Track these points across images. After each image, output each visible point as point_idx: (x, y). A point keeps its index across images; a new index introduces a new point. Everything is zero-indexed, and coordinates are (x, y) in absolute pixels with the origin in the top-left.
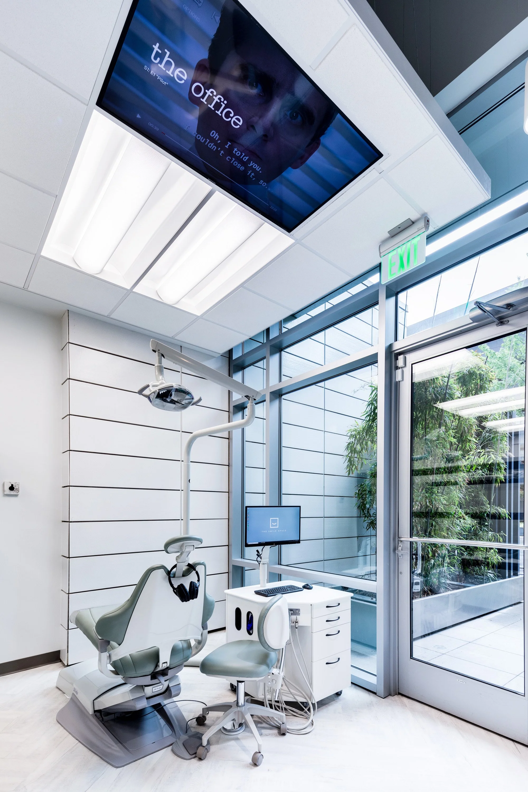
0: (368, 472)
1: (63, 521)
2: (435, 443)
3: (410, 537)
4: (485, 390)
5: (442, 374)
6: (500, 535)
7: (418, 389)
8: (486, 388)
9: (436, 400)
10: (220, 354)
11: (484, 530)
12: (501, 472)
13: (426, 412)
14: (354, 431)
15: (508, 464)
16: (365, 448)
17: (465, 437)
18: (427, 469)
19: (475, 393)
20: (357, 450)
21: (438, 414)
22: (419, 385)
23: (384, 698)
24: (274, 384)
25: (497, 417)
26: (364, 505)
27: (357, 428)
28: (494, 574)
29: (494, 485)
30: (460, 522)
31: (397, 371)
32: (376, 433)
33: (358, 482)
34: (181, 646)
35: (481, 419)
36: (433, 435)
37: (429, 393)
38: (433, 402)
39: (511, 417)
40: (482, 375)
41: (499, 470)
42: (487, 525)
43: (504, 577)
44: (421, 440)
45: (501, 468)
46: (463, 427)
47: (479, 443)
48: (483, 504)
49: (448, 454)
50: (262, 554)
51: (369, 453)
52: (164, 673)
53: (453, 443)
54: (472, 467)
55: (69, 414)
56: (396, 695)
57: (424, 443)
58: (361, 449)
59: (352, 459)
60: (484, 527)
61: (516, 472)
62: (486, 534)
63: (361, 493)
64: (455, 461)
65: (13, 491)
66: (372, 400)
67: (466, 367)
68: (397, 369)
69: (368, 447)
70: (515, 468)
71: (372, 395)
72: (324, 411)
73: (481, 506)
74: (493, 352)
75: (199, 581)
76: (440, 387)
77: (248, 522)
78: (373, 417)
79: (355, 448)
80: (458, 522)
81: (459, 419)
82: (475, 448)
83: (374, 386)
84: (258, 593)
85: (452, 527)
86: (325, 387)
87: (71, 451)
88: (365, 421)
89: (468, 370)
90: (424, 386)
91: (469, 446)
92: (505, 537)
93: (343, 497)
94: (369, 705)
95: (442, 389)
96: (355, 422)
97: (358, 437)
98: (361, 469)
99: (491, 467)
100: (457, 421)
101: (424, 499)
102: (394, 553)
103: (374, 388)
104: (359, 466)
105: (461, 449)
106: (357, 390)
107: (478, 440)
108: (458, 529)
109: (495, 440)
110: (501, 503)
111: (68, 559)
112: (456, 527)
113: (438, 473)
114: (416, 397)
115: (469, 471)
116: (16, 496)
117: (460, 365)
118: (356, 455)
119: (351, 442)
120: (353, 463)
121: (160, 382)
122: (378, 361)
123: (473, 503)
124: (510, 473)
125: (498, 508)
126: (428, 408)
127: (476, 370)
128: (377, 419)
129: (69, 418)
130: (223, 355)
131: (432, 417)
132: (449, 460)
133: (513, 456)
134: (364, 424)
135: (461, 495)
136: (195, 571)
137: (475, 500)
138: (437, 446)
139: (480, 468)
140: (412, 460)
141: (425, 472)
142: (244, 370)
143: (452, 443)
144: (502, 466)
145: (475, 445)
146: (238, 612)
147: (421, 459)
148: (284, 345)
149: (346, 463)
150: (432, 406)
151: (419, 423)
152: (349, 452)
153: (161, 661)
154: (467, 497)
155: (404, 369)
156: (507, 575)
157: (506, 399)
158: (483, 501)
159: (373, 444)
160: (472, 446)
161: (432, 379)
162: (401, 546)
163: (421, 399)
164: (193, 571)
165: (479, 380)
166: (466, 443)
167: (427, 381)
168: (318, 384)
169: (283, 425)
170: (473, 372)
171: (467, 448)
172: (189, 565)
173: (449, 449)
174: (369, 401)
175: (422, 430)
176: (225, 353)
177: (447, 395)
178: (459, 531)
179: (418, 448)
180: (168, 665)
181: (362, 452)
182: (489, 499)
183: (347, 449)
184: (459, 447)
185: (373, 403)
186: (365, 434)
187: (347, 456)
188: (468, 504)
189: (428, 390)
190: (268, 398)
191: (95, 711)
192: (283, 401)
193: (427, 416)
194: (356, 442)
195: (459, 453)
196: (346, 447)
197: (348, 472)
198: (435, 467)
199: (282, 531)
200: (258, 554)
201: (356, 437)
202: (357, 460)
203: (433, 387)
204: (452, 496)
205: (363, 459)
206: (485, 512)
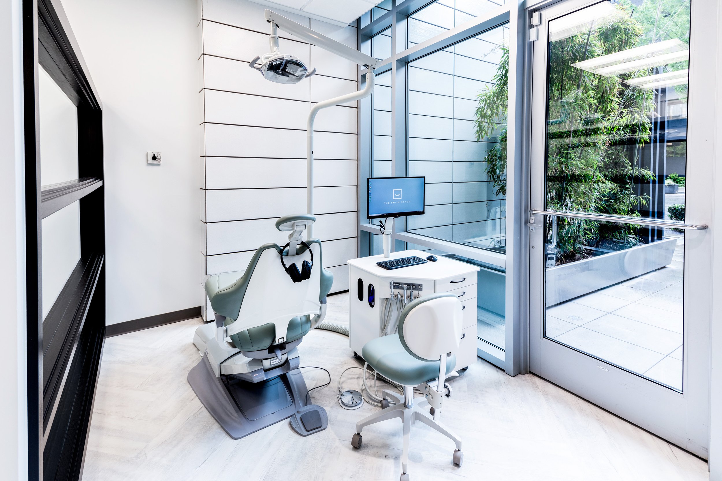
0: (499, 137)
1: (201, 189)
2: (573, 105)
3: (544, 210)
4: (631, 45)
5: (581, 31)
6: (643, 198)
7: (554, 49)
8: (632, 43)
9: (574, 59)
10: (348, 24)
11: (624, 193)
12: (645, 132)
13: (563, 72)
14: (484, 95)
15: (653, 124)
16: (496, 113)
17: (606, 97)
18: (562, 133)
19: (619, 50)
20: (487, 115)
21: (577, 74)
22: (556, 44)
23: (513, 377)
24: (401, 52)
25: (642, 74)
26: (494, 170)
27: (487, 93)
28: (635, 238)
29: (638, 146)
30: (598, 185)
31: (531, 30)
32: (507, 97)
33: (488, 147)
34: (299, 320)
35: (624, 77)
36: (570, 96)
37: (567, 53)
38: (571, 62)
39: (657, 72)
40: (628, 29)
41: (643, 130)
42: (628, 188)
43: (647, 242)
44: (557, 103)
45: (646, 127)
46: (604, 87)
47: (622, 103)
48: (624, 166)
49: (587, 116)
50: (385, 225)
51: (500, 118)
52: (282, 347)
53: (593, 104)
54: (613, 128)
55: (204, 88)
56: (527, 374)
57: (560, 106)
58: (491, 114)
59: (482, 124)
60: (625, 190)
61: (662, 132)
62: (627, 197)
63: (491, 159)
64: (595, 123)
65: (156, 161)
66: (503, 64)
67: (609, 22)
68: (531, 28)
69: (499, 112)
70: (661, 129)
71: (504, 58)
72: (454, 77)
73: (622, 169)
74: (635, 6)
75: (312, 260)
76: (579, 45)
77: (370, 194)
78: (504, 80)
79: (485, 113)
80: (596, 185)
81: (600, 78)
82: (618, 109)
83: (506, 48)
84: (380, 265)
85: (590, 192)
86: (455, 53)
87: (206, 123)
88: (495, 85)
89: (611, 25)
90: (561, 45)
91: (611, 106)
92: (649, 199)
93: (472, 162)
94: (497, 385)
95: (581, 48)
96: (486, 86)
97: (488, 101)
98: (491, 134)
99: (634, 128)
100: (597, 80)
101: (558, 165)
102: (526, 227)
103: (506, 51)
104: (490, 131)
105: (601, 110)
106: (488, 54)
107: (621, 100)
108: (596, 194)
109: (640, 98)
110: (644, 165)
111: (205, 224)
112: (594, 192)
113: (574, 137)
114: (553, 57)
115: (610, 133)
116: (159, 165)
117: (602, 20)
118: (486, 120)
119: (481, 107)
120: (482, 128)
121: (274, 53)
122: (510, 21)
123: (612, 165)
124: (655, 133)
125: (641, 170)
126: (565, 68)
127: (620, 25)
128: (508, 82)
129: (203, 91)
130: (351, 25)
131: (570, 78)
132: (588, 122)
133: (659, 116)
134: (495, 88)
135: (600, 158)
136: (309, 250)
137: (615, 162)
138: (574, 108)
139: (621, 129)
140: (547, 124)
141: (560, 135)
142: (372, 39)
143: (591, 104)
144: (646, 125)
145: (617, 105)
146: (360, 283)
147: (556, 123)
148: (411, 11)
149: (476, 129)
150: (569, 66)
151: (554, 85)
152: (478, 118)
153: (277, 337)
154: (606, 159)
155: (539, 27)
156: (650, 239)
157: (653, 54)
158: (623, 162)
159: (504, 108)
160: (614, 106)
161: (571, 37)
162: (534, 219)
163: (557, 59)
164: (307, 249)
165: (624, 35)
166: (608, 103)
167: (564, 39)
168: (445, 50)
169: (410, 93)
170: (617, 27)
171: (608, 109)
172: (303, 243)
173: (588, 111)
174: (500, 64)
175: (558, 92)
176: (353, 22)
177: (587, 53)
178: (597, 196)
179: (553, 112)
180: (285, 340)
181: (492, 117)
182: (631, 160)
183: (476, 114)
184: (599, 108)
185: (504, 66)
186: (495, 99)
187: (476, 121)
188: (607, 167)
189: (565, 50)
190: (394, 67)
191: (221, 375)
192: (409, 68)
193: (563, 77)
194: (486, 107)
195: (599, 115)
196: (475, 112)
197: (477, 137)
198: (572, 129)
199: (406, 202)
200: (382, 225)
201: (486, 102)
202: (487, 125)
203: (571, 45)
204: (590, 160)
205: (494, 123)
206: (626, 175)
